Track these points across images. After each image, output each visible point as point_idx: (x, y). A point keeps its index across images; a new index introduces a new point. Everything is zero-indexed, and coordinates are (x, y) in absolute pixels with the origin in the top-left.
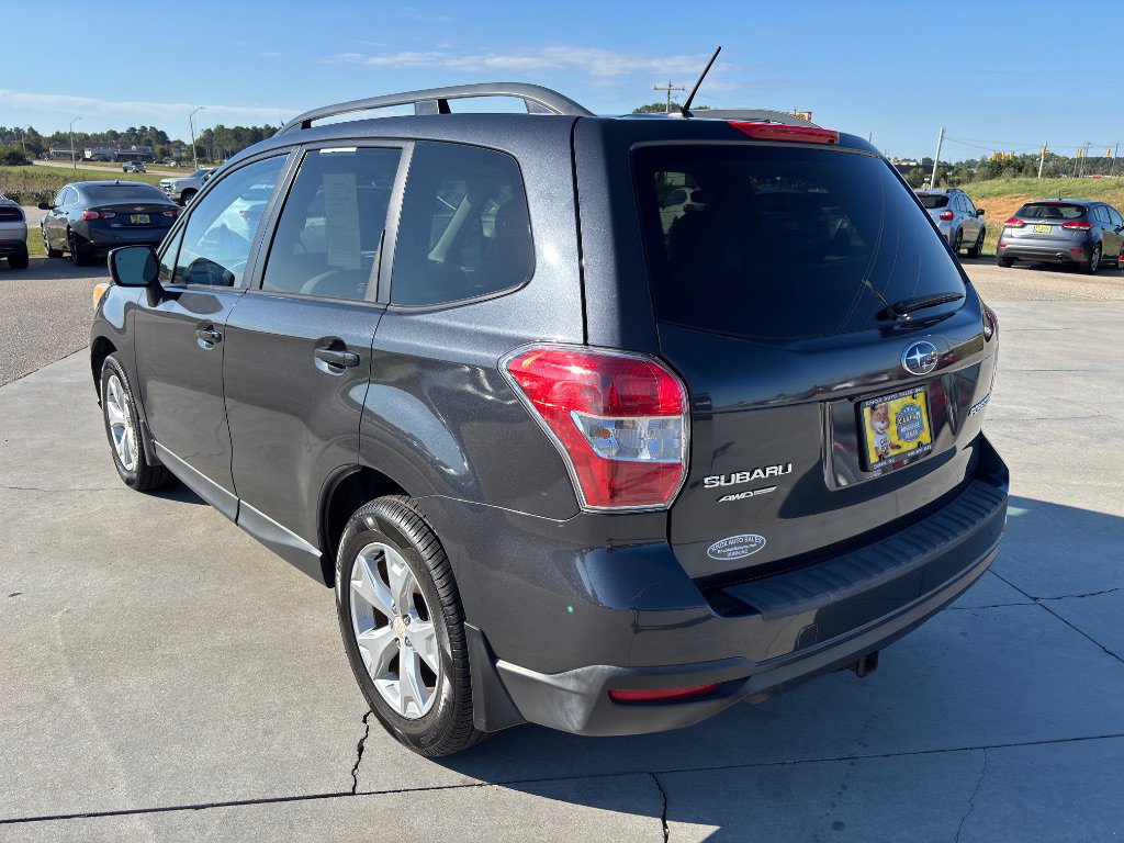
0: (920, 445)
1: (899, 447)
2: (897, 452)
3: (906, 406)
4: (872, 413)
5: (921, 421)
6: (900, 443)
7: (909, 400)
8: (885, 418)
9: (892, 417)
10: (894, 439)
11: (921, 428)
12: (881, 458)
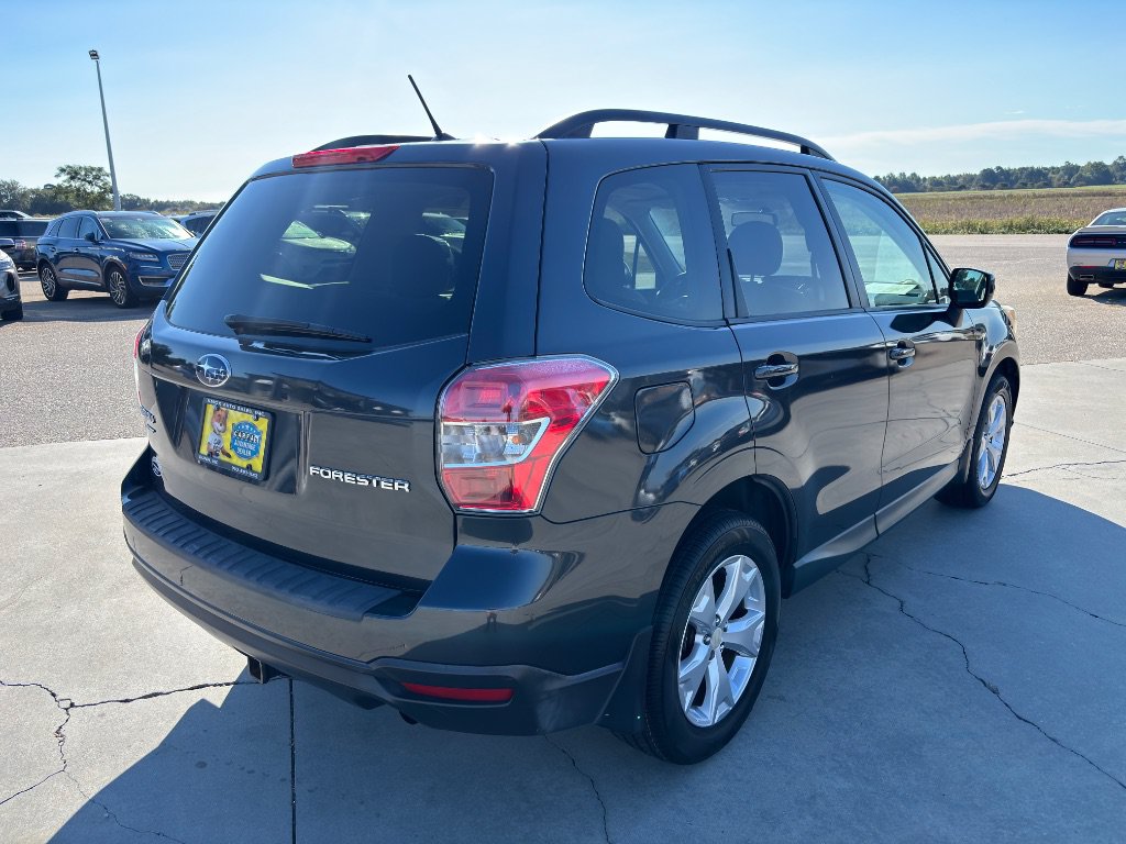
0: (249, 467)
1: (229, 456)
2: (226, 459)
3: (246, 423)
4: (215, 412)
5: (258, 446)
6: (232, 453)
7: (250, 418)
8: (223, 421)
9: (229, 425)
10: (227, 446)
11: (255, 453)
12: (211, 454)
